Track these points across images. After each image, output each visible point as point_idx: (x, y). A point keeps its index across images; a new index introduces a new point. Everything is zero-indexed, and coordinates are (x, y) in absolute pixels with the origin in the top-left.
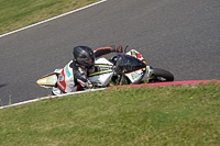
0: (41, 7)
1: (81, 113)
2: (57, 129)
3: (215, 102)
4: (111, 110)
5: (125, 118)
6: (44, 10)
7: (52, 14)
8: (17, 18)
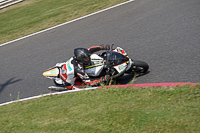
0: (50, 17)
1: (74, 110)
2: (54, 125)
3: (189, 104)
4: (100, 108)
5: (112, 117)
6: (51, 19)
7: (58, 22)
8: (30, 25)
